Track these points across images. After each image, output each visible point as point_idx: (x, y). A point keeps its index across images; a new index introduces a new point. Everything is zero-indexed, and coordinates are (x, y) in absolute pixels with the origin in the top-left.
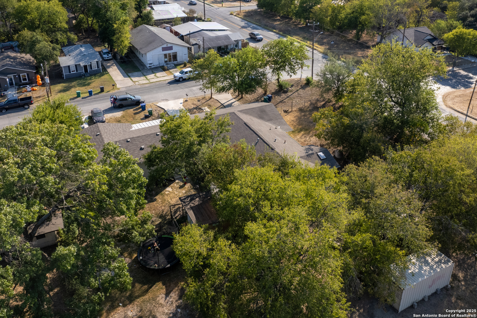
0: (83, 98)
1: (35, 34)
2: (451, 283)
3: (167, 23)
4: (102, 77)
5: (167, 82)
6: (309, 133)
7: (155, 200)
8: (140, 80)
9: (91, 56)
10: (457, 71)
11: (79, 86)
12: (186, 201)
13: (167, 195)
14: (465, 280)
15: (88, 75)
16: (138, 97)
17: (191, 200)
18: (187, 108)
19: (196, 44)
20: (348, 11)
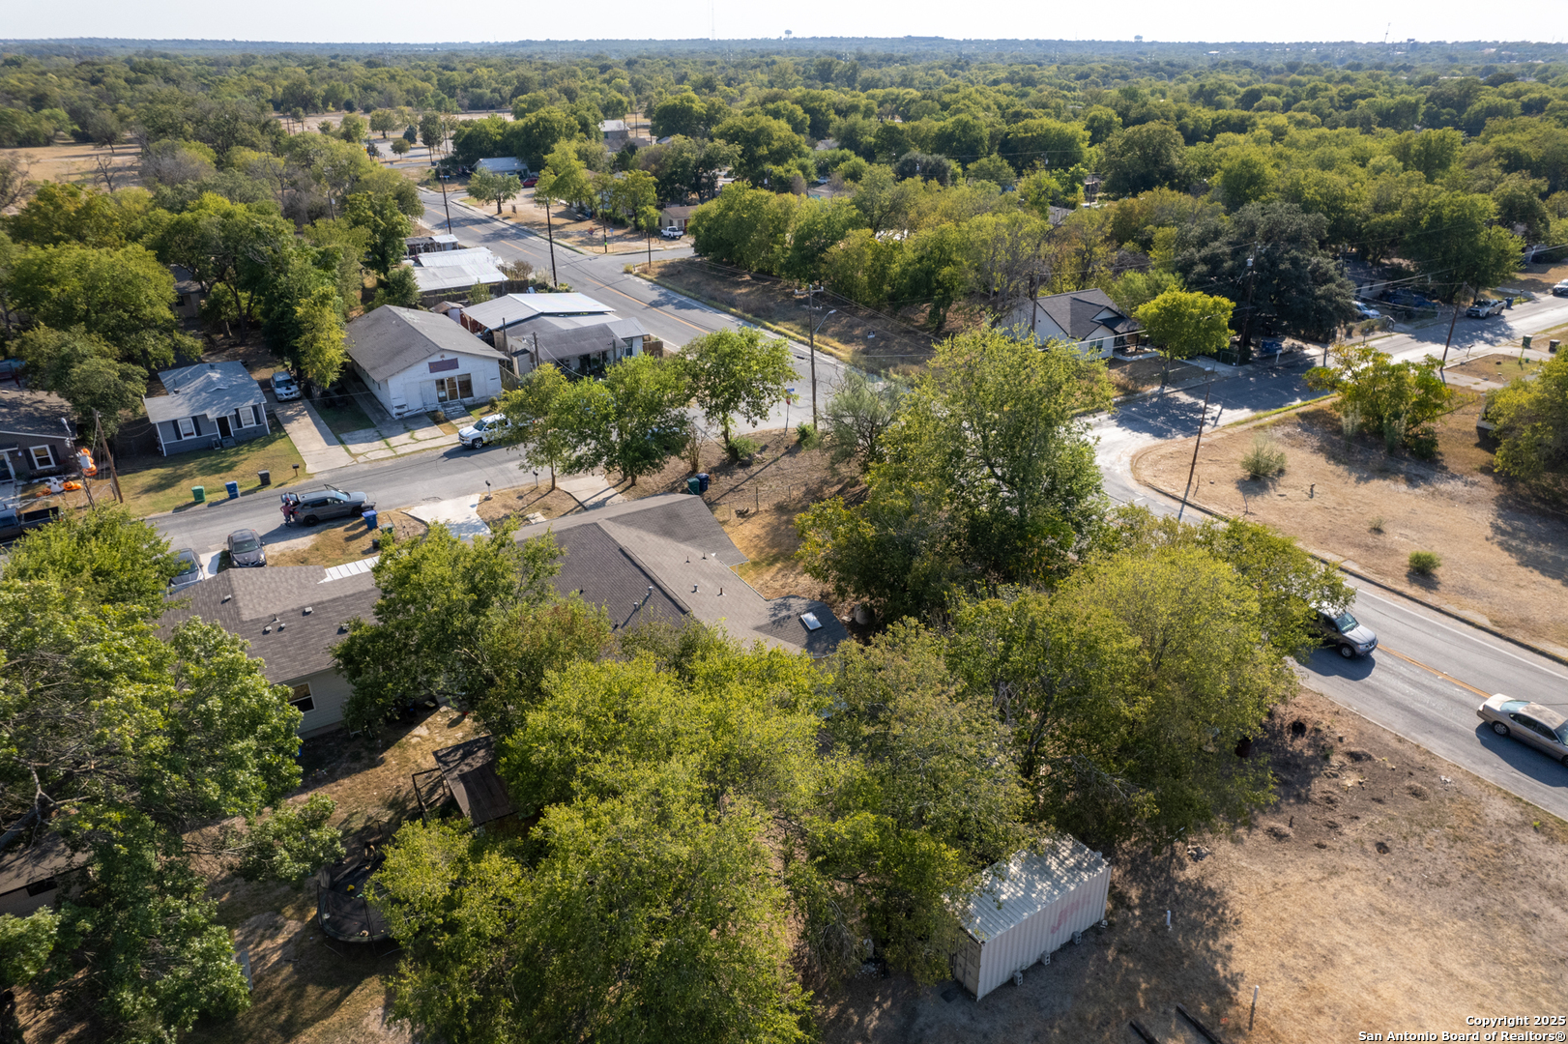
0: (211, 505)
1: (66, 336)
2: (1109, 914)
3: (455, 299)
4: (269, 447)
5: (442, 451)
6: (794, 567)
7: (382, 761)
8: (369, 451)
9: (238, 393)
10: (1171, 396)
11: (203, 474)
12: (450, 759)
13: (414, 747)
14: (1143, 905)
15: (231, 442)
16: (359, 495)
17: (463, 757)
18: (487, 517)
19: (525, 351)
20: (911, 255)
